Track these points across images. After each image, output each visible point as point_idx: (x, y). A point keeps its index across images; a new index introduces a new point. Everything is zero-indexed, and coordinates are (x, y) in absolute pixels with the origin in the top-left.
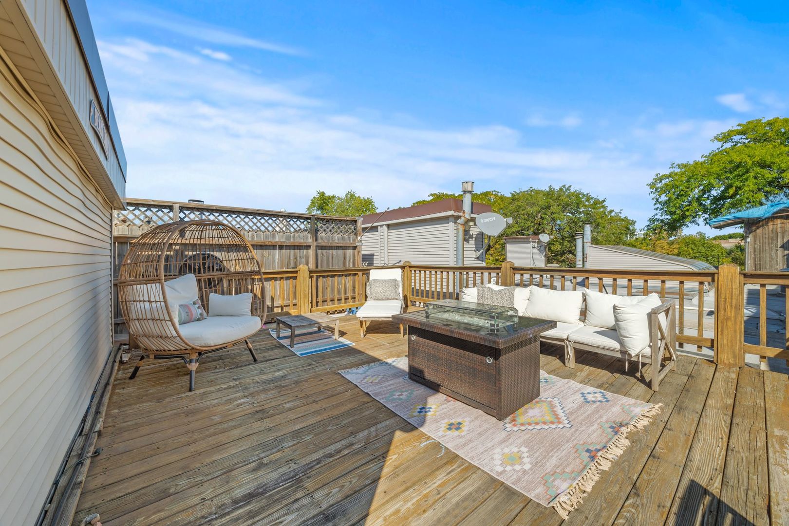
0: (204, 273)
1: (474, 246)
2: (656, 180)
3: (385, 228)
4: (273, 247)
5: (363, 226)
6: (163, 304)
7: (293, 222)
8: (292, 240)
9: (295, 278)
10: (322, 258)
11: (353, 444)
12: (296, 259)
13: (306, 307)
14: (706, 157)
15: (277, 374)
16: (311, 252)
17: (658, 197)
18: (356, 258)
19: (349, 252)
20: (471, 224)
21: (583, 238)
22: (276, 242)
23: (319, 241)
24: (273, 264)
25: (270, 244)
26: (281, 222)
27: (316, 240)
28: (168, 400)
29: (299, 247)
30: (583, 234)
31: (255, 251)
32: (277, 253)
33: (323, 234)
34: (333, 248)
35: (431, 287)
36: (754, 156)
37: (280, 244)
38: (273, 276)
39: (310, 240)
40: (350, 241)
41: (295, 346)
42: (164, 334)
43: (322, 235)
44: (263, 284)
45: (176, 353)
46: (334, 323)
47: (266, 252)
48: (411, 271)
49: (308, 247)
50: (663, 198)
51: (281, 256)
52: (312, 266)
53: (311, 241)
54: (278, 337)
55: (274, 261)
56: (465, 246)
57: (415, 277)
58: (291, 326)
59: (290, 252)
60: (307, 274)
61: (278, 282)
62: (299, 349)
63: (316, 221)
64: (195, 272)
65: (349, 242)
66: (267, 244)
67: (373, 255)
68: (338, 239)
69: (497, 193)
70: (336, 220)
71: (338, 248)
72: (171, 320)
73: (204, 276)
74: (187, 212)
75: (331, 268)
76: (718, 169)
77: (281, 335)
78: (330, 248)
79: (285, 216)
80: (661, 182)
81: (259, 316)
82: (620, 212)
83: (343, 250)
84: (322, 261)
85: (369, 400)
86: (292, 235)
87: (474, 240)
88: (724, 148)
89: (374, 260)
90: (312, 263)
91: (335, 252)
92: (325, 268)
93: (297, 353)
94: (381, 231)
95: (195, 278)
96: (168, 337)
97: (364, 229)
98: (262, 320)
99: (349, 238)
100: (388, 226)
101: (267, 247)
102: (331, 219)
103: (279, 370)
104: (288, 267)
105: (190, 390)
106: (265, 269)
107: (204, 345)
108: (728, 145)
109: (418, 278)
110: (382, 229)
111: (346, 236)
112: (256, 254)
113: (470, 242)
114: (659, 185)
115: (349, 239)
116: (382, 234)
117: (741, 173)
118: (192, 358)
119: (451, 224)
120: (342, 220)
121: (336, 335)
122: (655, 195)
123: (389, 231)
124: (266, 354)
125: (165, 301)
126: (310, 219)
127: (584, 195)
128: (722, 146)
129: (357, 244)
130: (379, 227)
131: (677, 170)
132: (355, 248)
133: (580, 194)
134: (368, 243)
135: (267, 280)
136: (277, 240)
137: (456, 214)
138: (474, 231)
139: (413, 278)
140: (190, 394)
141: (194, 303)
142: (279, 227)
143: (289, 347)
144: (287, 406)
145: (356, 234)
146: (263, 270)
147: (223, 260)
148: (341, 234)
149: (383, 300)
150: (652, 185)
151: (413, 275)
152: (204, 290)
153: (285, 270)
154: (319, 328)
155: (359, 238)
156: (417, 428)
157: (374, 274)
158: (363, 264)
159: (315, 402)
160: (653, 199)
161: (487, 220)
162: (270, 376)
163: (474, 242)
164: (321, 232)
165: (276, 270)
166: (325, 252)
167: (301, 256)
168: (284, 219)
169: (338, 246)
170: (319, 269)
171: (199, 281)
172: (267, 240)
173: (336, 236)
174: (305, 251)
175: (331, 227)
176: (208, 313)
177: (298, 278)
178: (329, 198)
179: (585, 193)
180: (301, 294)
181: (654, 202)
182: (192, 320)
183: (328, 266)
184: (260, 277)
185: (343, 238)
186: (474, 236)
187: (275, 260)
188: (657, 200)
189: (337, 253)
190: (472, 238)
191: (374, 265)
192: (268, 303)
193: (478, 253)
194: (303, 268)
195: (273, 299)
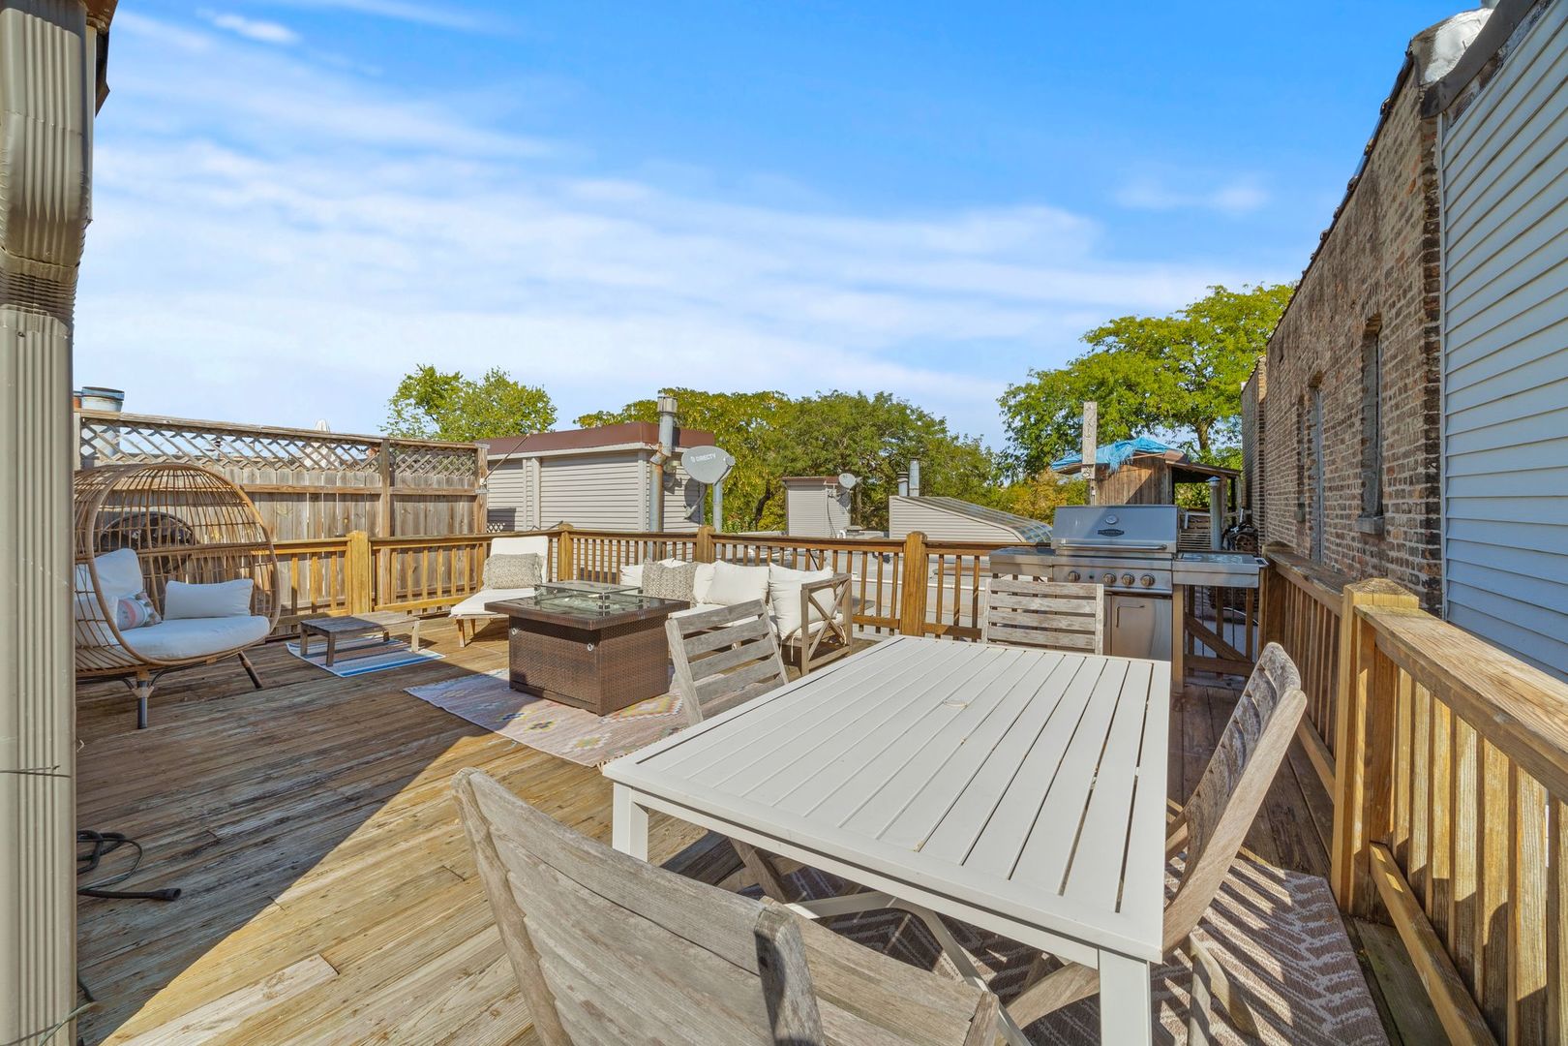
0: (153, 547)
1: (683, 498)
2: (1008, 394)
3: (535, 463)
4: (299, 496)
5: (490, 458)
6: (94, 595)
7: (343, 451)
8: (339, 484)
9: (343, 554)
10: (405, 516)
11: (401, 752)
12: (348, 518)
13: (363, 604)
14: (1072, 364)
15: (298, 700)
16: (381, 506)
17: (1010, 420)
18: (476, 518)
19: (462, 507)
20: (675, 463)
21: (908, 482)
22: (304, 487)
23: (399, 485)
24: (297, 529)
25: (290, 490)
26: (317, 450)
27: (392, 484)
28: (99, 741)
29: (356, 497)
30: (908, 476)
31: (257, 503)
32: (306, 507)
33: (408, 473)
34: (428, 498)
35: (602, 566)
36: (1117, 372)
37: (312, 490)
38: (294, 552)
39: (378, 484)
40: (462, 485)
41: (335, 665)
42: (92, 642)
43: (404, 475)
44: (275, 566)
45: (112, 672)
46: (410, 625)
47: (281, 507)
48: (572, 540)
49: (375, 497)
50: (1017, 423)
51: (315, 514)
52: (382, 532)
53: (381, 485)
54: (304, 654)
55: (299, 523)
56: (666, 498)
57: (579, 549)
58: (328, 632)
59: (335, 507)
60: (365, 547)
61: (307, 562)
62: (339, 669)
63: (391, 450)
64: (134, 545)
65: (460, 487)
66: (284, 490)
67: (513, 511)
68: (439, 483)
69: (781, 396)
70: (435, 447)
71: (438, 498)
72: (108, 620)
73: (154, 552)
74: (98, 428)
75: (422, 536)
76: (1081, 385)
77: (309, 652)
78: (422, 498)
79: (324, 439)
80: (1015, 397)
81: (266, 615)
82: (980, 439)
83: (448, 501)
84: (404, 522)
85: (442, 713)
86: (339, 474)
87: (683, 488)
88: (1095, 352)
89: (516, 519)
90: (383, 527)
91: (431, 506)
92: (410, 536)
93: (338, 674)
94: (529, 469)
95: (136, 557)
96: (99, 646)
97: (491, 464)
98: (271, 622)
99: (461, 481)
100: (542, 460)
101: (285, 496)
102: (423, 447)
103: (301, 695)
104: (330, 533)
105: (140, 726)
106: (280, 539)
107: (166, 657)
108: (1100, 349)
109: (582, 551)
110: (529, 464)
111: (455, 477)
112: (260, 511)
113: (676, 493)
114: (1012, 402)
115: (461, 483)
116: (529, 474)
117: (1104, 394)
118: (143, 679)
119: (641, 464)
120: (446, 448)
121: (415, 646)
122: (1006, 418)
123: (543, 469)
124: (277, 679)
125: (97, 591)
126: (379, 445)
127: (912, 411)
128: (1093, 350)
129: (478, 492)
130: (524, 461)
131: (1036, 382)
132: (473, 498)
133: (906, 407)
134: (499, 489)
135: (283, 558)
136: (307, 483)
137: (648, 447)
138: (682, 474)
139: (575, 551)
140: (140, 731)
141: (138, 598)
142: (312, 459)
143: (324, 667)
144: (310, 730)
145: (475, 474)
146: (275, 540)
147: (193, 526)
148: (445, 473)
149: (509, 588)
150: (1004, 402)
151: (575, 546)
152: (153, 576)
153: (323, 539)
154: (387, 638)
155: (482, 480)
156: (492, 732)
157: (500, 546)
158: (491, 527)
159: (356, 722)
160: (1004, 423)
161: (703, 458)
162: (286, 703)
163: (683, 493)
164: (401, 469)
165: (305, 540)
166: (409, 505)
167: (359, 513)
168: (322, 445)
169: (439, 496)
170: (398, 536)
171: (144, 561)
172: (283, 484)
173: (434, 477)
174: (367, 503)
175: (422, 461)
176: (162, 612)
177: (348, 554)
178: (447, 381)
179: (914, 407)
180: (354, 580)
181: (1005, 427)
182: (134, 626)
183: (417, 531)
184: (268, 552)
185: (448, 480)
186: (684, 483)
187: (304, 521)
188: (1009, 426)
189: (434, 507)
190: (680, 485)
191: (516, 529)
192: (285, 600)
193: (690, 511)
194: (359, 538)
195: (294, 592)
